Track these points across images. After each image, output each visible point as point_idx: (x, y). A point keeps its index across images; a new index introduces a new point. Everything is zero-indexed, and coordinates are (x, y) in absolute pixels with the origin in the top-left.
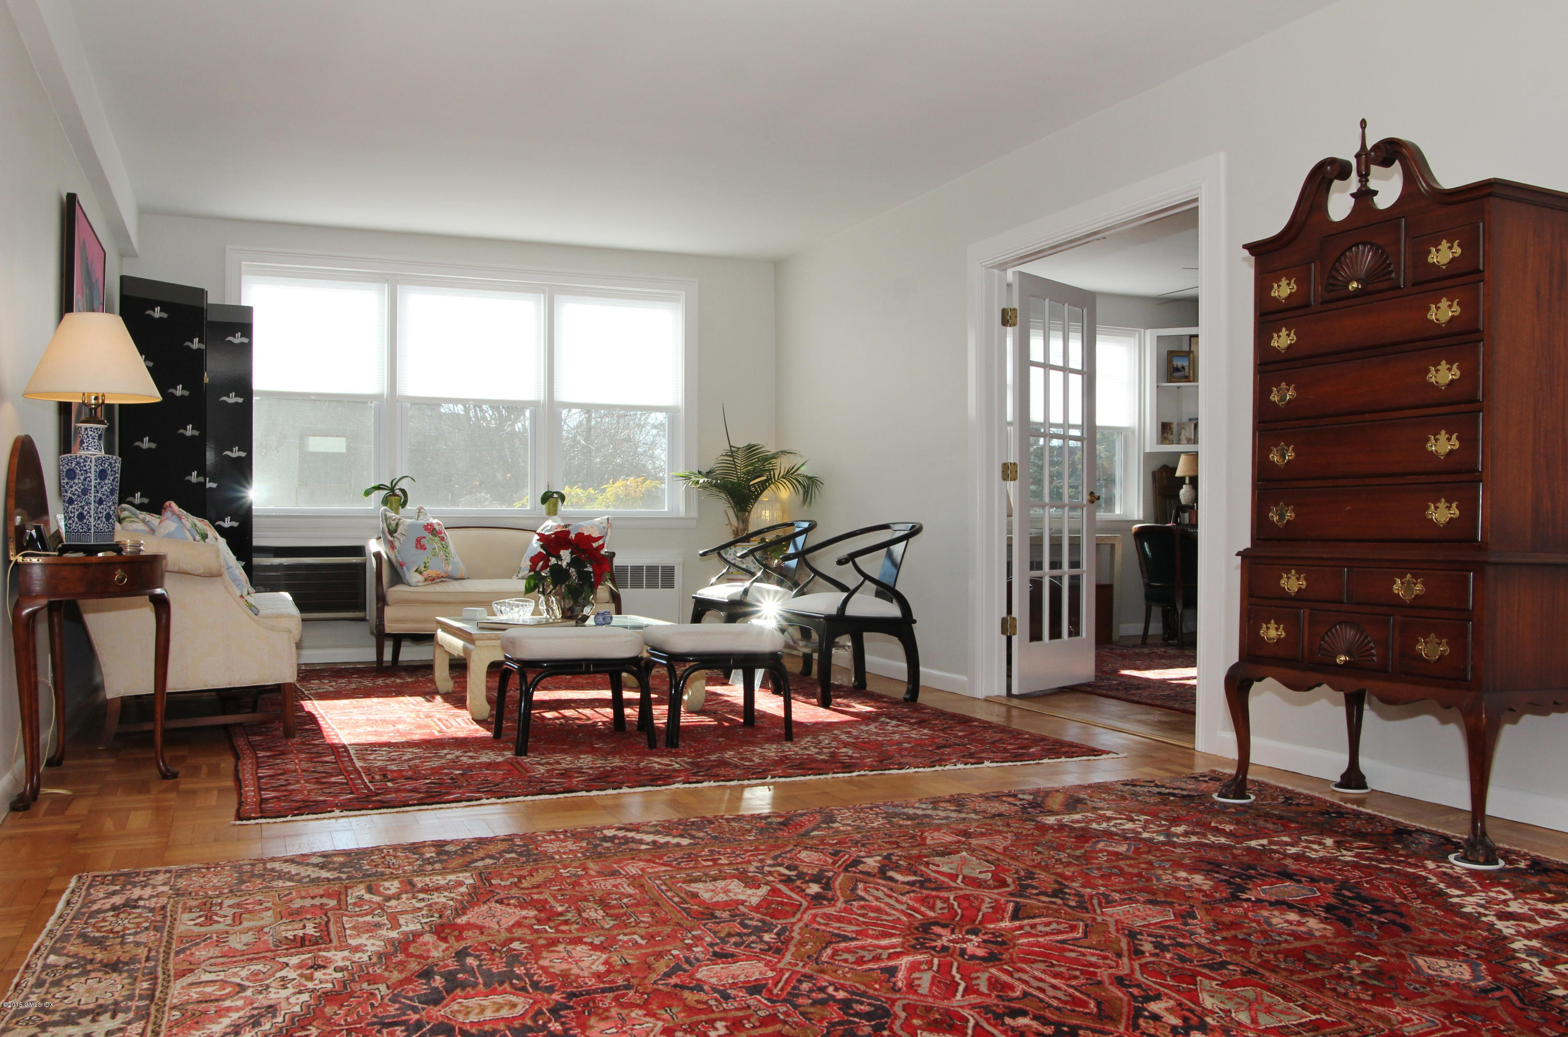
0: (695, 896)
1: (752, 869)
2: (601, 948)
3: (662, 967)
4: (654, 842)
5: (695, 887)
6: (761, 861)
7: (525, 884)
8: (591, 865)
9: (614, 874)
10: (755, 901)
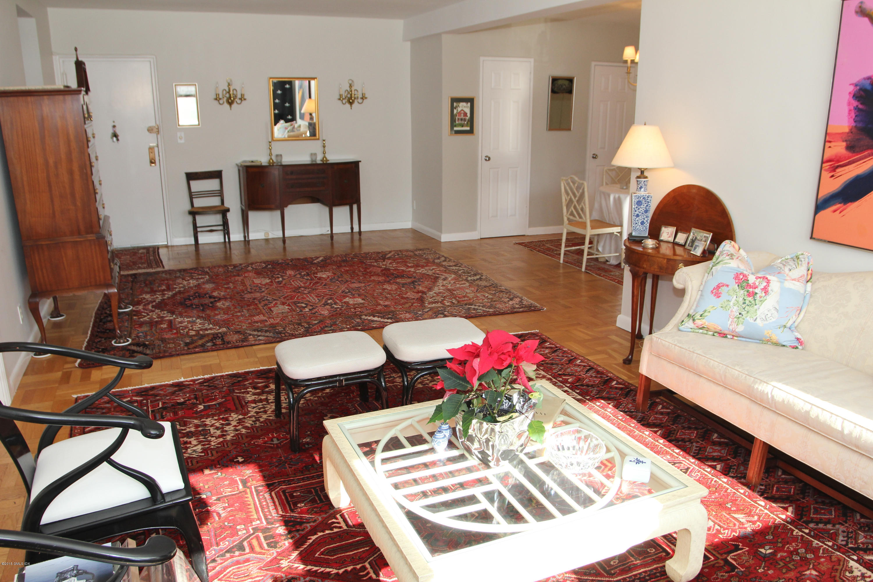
0: (363, 299)
1: (344, 307)
2: (385, 289)
3: (371, 286)
4: (374, 317)
5: (362, 301)
6: (340, 310)
7: (410, 304)
8: (393, 309)
9: (386, 306)
10: (347, 298)
